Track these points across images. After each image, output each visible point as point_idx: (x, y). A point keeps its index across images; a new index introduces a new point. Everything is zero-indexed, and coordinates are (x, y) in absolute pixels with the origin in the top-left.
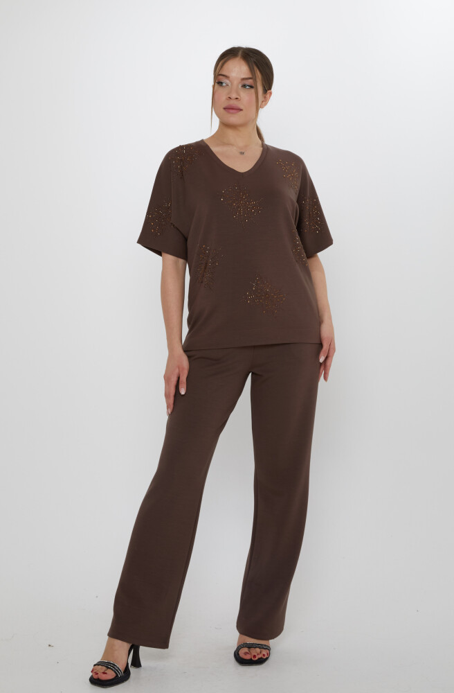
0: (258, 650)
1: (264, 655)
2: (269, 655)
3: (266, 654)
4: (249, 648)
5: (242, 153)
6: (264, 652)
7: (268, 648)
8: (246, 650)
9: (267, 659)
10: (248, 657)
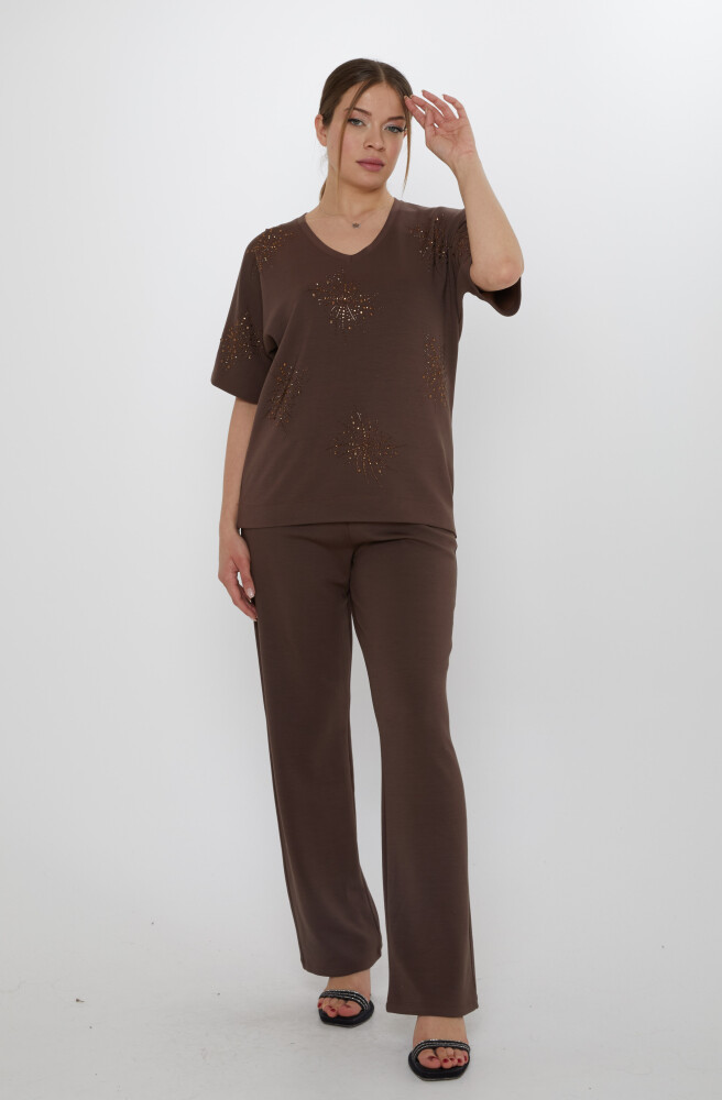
0: (450, 1051)
1: (459, 1061)
2: (468, 1059)
3: (463, 1059)
4: (434, 1049)
5: (356, 226)
6: (460, 1055)
7: (464, 1047)
8: (430, 1053)
9: (466, 1065)
10: (435, 1064)
